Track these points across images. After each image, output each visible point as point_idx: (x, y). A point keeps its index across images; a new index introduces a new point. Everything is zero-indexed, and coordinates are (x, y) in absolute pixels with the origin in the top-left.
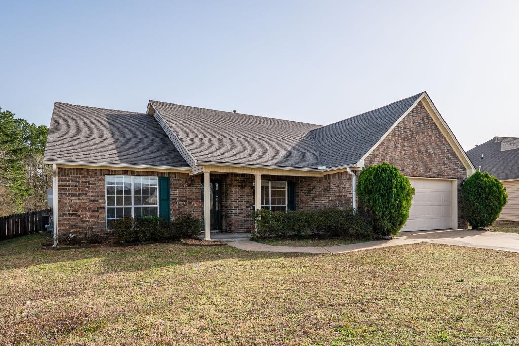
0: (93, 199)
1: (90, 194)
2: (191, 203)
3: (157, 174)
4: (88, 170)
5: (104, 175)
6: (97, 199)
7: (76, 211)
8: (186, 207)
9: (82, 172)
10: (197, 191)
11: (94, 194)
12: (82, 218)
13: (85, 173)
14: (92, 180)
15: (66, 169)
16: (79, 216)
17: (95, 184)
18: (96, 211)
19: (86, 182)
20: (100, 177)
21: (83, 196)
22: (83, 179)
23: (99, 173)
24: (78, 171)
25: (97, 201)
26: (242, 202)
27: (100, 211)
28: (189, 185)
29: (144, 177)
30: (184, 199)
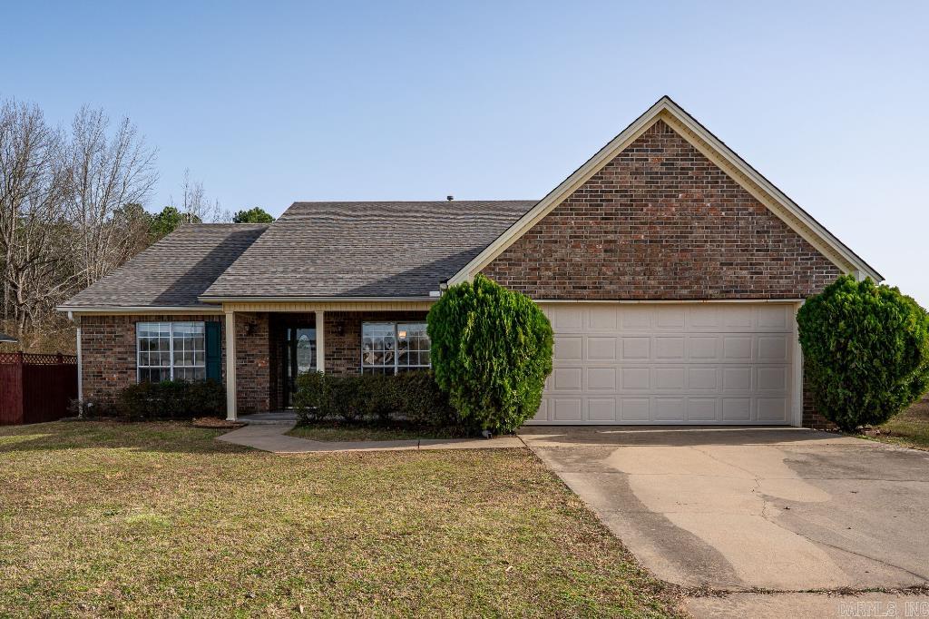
0: (120, 356)
1: (117, 350)
2: (253, 362)
3: (203, 318)
4: (114, 317)
5: (135, 323)
6: (125, 356)
7: (101, 372)
8: (247, 368)
9: (107, 320)
10: (262, 342)
11: (122, 349)
12: (108, 382)
13: (111, 321)
14: (119, 330)
15: (89, 317)
16: (105, 379)
17: (122, 336)
18: (124, 372)
19: (112, 333)
20: (128, 326)
21: (109, 353)
22: (108, 329)
23: (127, 320)
24: (102, 318)
25: (126, 359)
26: (340, 359)
27: (129, 372)
28: (250, 333)
29: (183, 324)
30: (243, 355)
